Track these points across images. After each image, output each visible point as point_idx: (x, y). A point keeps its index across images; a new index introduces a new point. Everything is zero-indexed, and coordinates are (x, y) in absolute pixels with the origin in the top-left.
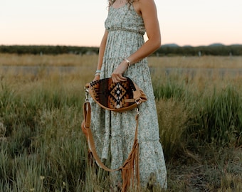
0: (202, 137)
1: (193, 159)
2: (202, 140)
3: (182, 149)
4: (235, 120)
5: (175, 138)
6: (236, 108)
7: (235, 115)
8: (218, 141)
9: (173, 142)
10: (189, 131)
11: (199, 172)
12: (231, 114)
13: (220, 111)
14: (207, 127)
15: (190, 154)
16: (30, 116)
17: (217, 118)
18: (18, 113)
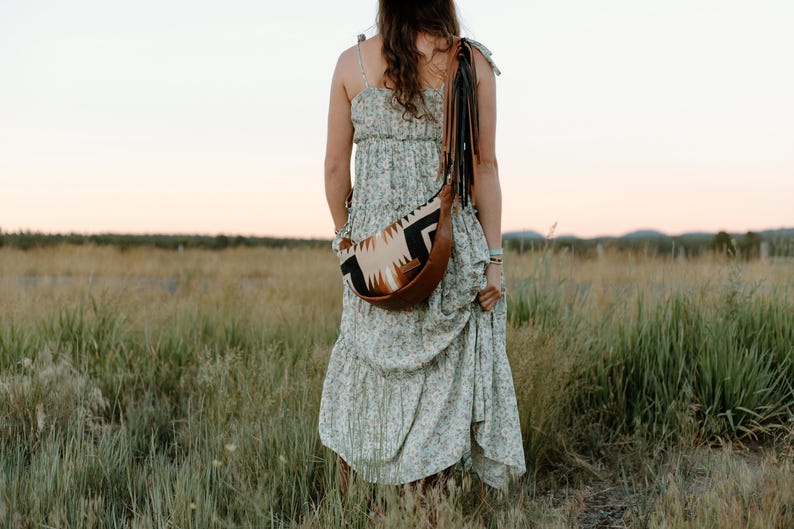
0: (611, 423)
1: (590, 474)
2: (611, 430)
3: (562, 449)
4: (693, 378)
5: (543, 420)
6: (696, 351)
7: (694, 365)
8: (650, 429)
9: (539, 429)
10: (578, 407)
11: (605, 501)
12: (682, 363)
13: (653, 357)
14: (622, 398)
15: (580, 461)
16: (169, 378)
17: (648, 375)
18: (137, 370)
